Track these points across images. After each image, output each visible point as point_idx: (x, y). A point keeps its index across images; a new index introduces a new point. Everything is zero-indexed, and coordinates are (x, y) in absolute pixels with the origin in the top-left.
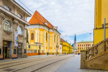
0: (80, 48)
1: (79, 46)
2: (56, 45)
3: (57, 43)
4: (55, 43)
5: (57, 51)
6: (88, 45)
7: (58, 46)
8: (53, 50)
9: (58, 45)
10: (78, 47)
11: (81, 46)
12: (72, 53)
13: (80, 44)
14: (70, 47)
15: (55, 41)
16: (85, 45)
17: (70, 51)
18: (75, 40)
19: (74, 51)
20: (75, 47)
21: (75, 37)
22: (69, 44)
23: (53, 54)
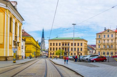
0: (54, 48)
1: (52, 45)
2: (14, 39)
3: (16, 37)
4: (11, 35)
5: (15, 52)
6: (66, 44)
7: (18, 43)
8: (6, 51)
9: (18, 41)
10: (51, 47)
11: (55, 45)
12: (39, 56)
13: (53, 42)
14: (37, 47)
15: (10, 31)
16: (61, 45)
17: (37, 52)
18: (43, 37)
19: (41, 53)
20: (43, 48)
21: (43, 32)
22: (36, 42)
23: (6, 59)
